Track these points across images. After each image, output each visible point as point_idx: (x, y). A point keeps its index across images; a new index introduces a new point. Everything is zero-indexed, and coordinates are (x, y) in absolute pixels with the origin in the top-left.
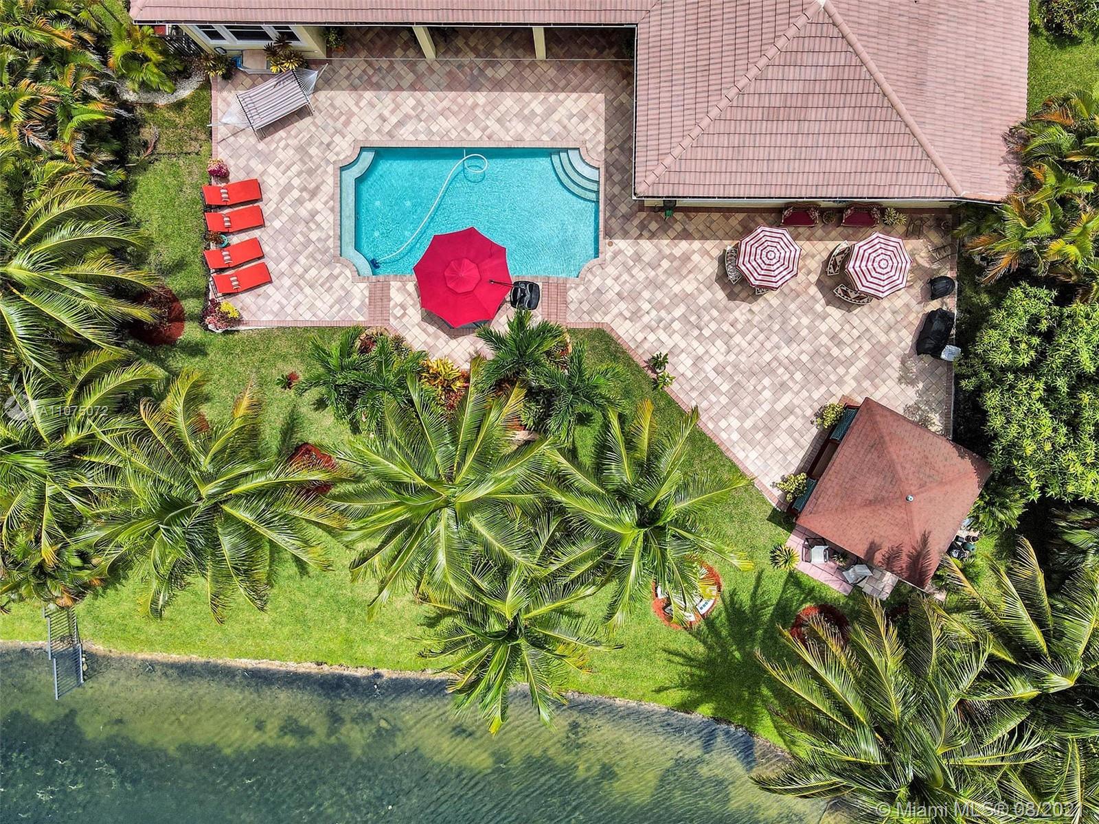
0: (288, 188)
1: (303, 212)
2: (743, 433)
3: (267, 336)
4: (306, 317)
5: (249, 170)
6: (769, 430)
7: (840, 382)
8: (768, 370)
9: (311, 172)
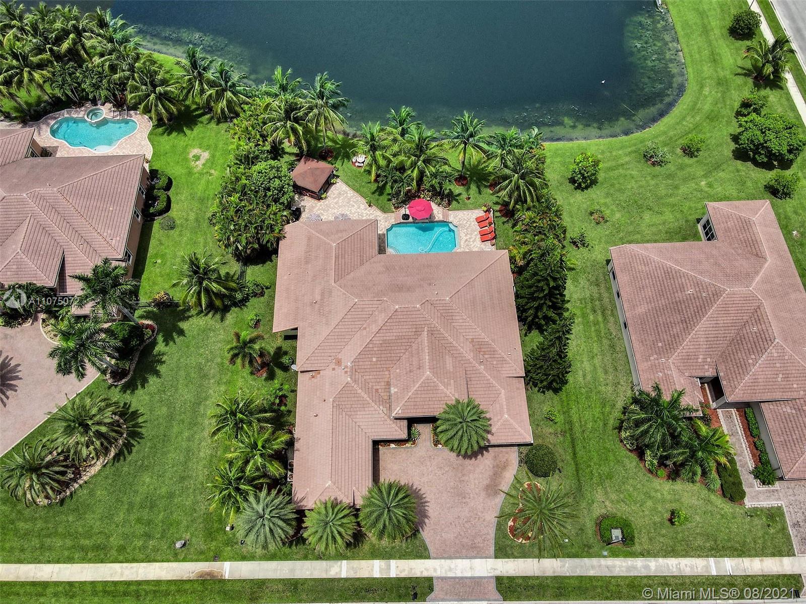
0: (473, 241)
1: (469, 236)
2: (347, 193)
3: (475, 208)
4: (465, 212)
5: (485, 245)
6: (340, 194)
7: (321, 205)
8: (340, 207)
9: (468, 245)
